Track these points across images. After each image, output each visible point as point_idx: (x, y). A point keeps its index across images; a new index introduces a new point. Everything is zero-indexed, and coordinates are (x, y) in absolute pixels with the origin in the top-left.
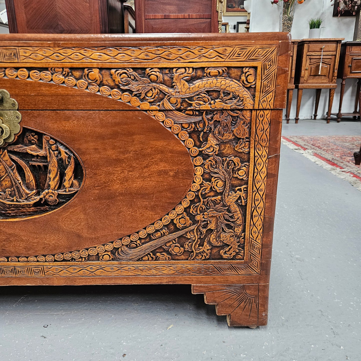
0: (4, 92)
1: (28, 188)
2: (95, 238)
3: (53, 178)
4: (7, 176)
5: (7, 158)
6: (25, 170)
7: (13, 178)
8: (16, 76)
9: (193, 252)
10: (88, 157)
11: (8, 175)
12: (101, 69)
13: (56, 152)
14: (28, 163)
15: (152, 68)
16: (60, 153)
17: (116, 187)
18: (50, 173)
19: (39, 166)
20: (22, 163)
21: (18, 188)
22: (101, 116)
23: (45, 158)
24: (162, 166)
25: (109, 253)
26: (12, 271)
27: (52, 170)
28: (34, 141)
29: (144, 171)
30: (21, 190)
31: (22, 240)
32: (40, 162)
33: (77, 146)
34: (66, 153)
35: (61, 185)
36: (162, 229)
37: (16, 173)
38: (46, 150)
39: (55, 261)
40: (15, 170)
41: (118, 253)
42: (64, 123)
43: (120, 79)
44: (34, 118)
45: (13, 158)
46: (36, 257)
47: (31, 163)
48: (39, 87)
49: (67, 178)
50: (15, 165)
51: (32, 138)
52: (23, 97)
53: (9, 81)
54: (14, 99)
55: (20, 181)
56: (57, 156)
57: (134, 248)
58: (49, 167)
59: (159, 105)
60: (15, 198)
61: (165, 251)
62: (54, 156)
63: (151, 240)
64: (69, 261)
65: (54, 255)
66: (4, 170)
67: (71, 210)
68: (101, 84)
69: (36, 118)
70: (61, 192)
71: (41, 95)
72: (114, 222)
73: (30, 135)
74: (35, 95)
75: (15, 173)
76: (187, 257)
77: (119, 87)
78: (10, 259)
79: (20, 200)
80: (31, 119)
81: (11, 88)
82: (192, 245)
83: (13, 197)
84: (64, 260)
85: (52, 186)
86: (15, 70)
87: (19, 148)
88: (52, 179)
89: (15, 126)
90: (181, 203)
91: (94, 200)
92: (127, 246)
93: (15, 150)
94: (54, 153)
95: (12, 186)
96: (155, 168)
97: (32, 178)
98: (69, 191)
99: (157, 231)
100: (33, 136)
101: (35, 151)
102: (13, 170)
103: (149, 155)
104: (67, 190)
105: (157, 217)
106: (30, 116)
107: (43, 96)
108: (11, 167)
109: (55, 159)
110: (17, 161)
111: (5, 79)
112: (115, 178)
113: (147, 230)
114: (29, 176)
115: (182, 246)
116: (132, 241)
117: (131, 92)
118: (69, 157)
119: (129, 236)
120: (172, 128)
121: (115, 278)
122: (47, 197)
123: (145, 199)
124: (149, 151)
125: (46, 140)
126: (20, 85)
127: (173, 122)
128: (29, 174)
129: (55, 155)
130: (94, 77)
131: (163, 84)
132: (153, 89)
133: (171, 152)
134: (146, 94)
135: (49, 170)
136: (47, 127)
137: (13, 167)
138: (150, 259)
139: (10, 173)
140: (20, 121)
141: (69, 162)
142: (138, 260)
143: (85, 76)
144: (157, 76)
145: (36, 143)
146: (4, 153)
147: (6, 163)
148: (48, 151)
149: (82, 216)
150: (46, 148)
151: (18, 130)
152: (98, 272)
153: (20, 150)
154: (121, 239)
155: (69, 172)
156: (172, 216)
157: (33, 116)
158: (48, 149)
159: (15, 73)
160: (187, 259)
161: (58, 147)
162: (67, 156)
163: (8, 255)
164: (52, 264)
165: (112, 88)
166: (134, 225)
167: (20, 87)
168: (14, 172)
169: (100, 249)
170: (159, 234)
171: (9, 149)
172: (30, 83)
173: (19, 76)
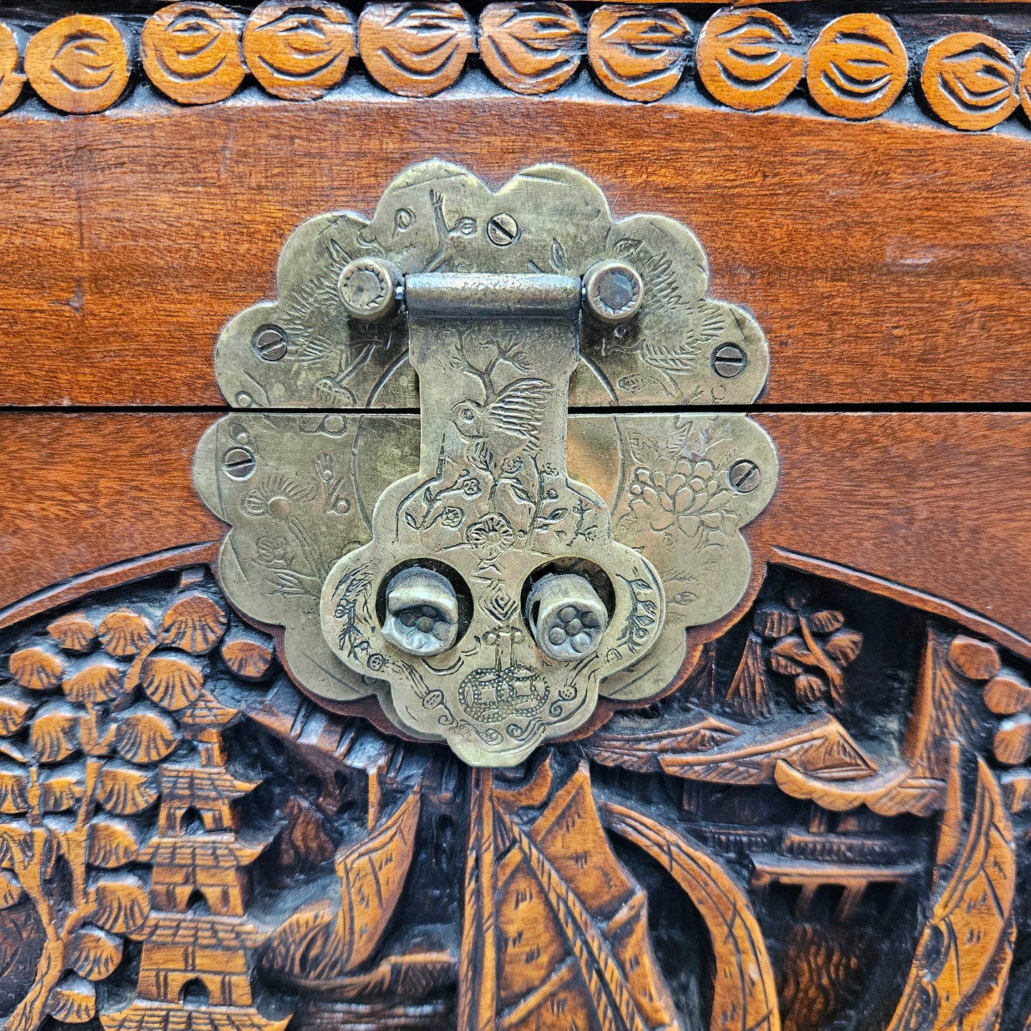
0: (663, 235)
3: (956, 999)
4: (565, 986)
5: (585, 831)
6: (717, 932)
7: (616, 1009)
8: (791, 86)
11: (575, 983)
13: (1023, 780)
14: (740, 863)
18: (935, 956)
19: (832, 892)
20: (707, 875)
23: (917, 827)
27: (963, 935)
28: (816, 682)
32: (848, 862)
37: (647, 960)
38: (940, 762)
40: (639, 944)
44: (891, 484)
45: (634, 837)
47: (766, 865)
48: (988, 187)
50: (640, 895)
51: (816, 656)
52: (823, 286)
53: (717, 136)
54: (743, 301)
58: (938, 910)
62: (1000, 811)
66: (545, 938)
69: (912, 475)
71: (997, 270)
73: (798, 632)
74: (941, 270)
75: (636, 962)
80: (863, 494)
81: (726, 200)
86: (787, 29)
87: (702, 747)
88: (946, 1012)
89: (712, 560)
93: (673, 764)
97: (768, 996)
100: (822, 636)
101: (837, 773)
102: (616, 939)
106: (856, 464)
107: (1016, 276)
108: (606, 913)
109: (1005, 844)
110: (664, 860)
111: (682, 114)
114: (747, 986)
125: (959, 676)
126: (816, 170)
128: (753, 972)
129: (1008, 806)
135: (936, 931)
136: (997, 561)
137: (623, 914)
139: (592, 960)
140: (757, 506)
145: (827, 697)
146: (563, 797)
147: (568, 880)
148: (956, 774)
150: (939, 743)
151: (728, 589)
153: (712, 766)
157: (879, 466)
158: (963, 752)
159: (782, 53)
167: (809, 188)
168: (628, 954)
171: (608, 758)
172: (917, 155)
173: (821, 89)
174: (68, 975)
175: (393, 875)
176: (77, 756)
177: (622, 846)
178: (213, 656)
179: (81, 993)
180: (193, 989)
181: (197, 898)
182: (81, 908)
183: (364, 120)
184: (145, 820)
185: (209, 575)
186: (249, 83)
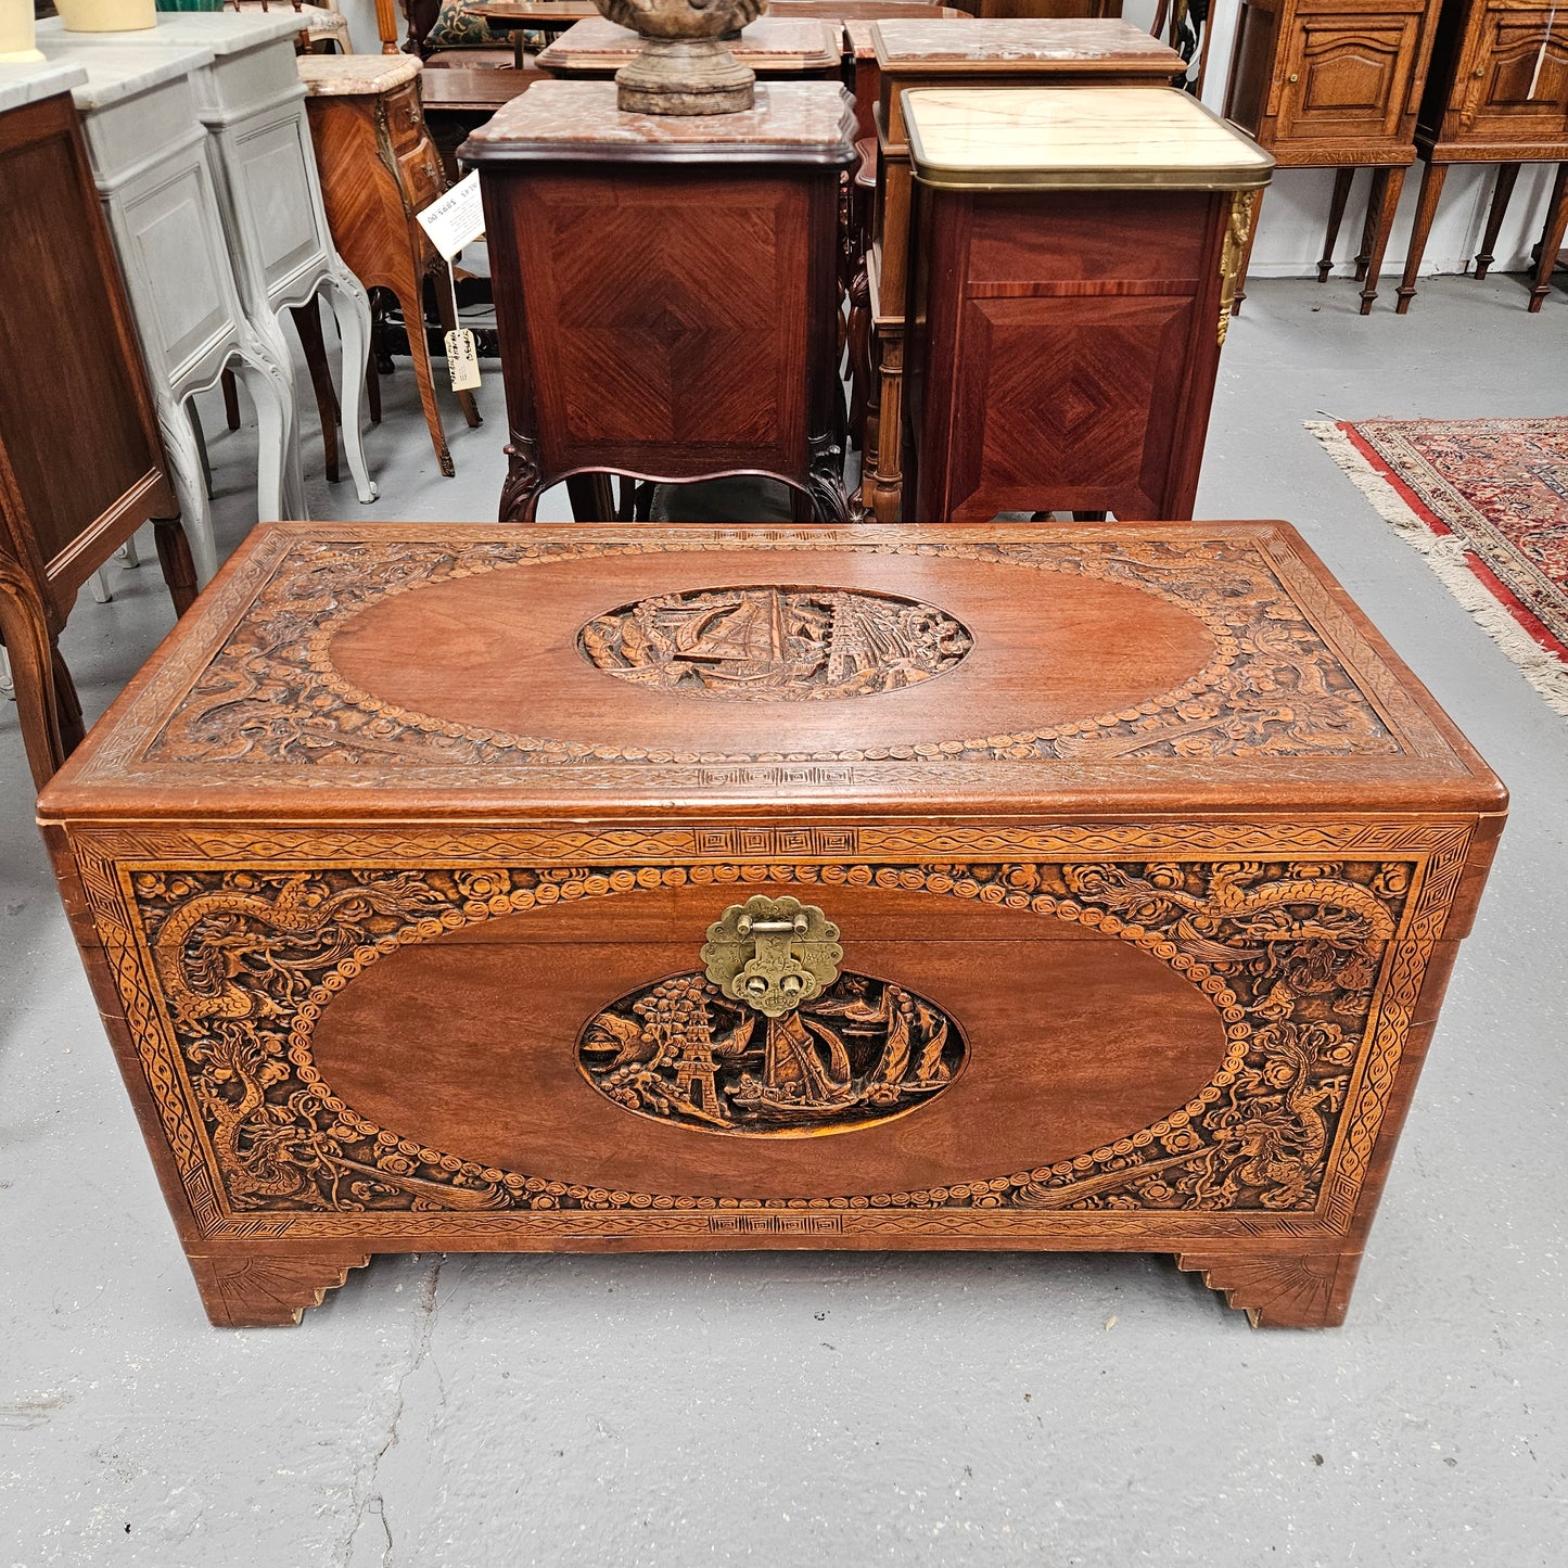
0: (813, 911)
1: (833, 1079)
2: (970, 1169)
3: (894, 1062)
5: (798, 1026)
6: (832, 1047)
7: (805, 1063)
8: (844, 880)
9: (1195, 1195)
10: (982, 1024)
11: (795, 1058)
12: (1039, 866)
13: (909, 1015)
14: (838, 1032)
15: (1160, 863)
16: (918, 1017)
17: (1039, 1078)
18: (889, 1053)
19: (865, 1038)
20: (827, 1033)
21: (812, 1080)
22: (1025, 951)
23: (884, 1025)
24: (1152, 1040)
25: (997, 1196)
26: (769, 1224)
27: (895, 1048)
29: (1108, 1048)
30: (821, 1085)
31: (803, 1171)
32: (869, 1032)
33: (959, 1005)
34: (932, 1017)
35: (910, 1073)
36: (1129, 1155)
37: (814, 1053)
38: (887, 1012)
39: (871, 1206)
40: (811, 1049)
41: (1019, 1196)
42: (937, 964)
43: (1082, 885)
44: (871, 955)
45: (810, 1026)
46: (829, 1199)
47: (846, 1032)
48: (892, 899)
49: (926, 1062)
50: (812, 1039)
52: (853, 918)
53: (826, 890)
54: (833, 921)
55: (821, 1068)
56: (911, 1022)
57: (1058, 1186)
58: (888, 1041)
59: (1166, 932)
60: (803, 1099)
61: (1127, 1192)
62: (903, 1022)
63: (1099, 1171)
64: (902, 1207)
65: (869, 1198)
66: (787, 1048)
67: (925, 1120)
68: (1037, 892)
70: (909, 1087)
71: (895, 915)
72: (1020, 1141)
73: (853, 983)
74: (882, 915)
75: (811, 1054)
76: (1178, 1204)
77: (1076, 898)
78: (768, 1202)
79: (815, 1102)
80: (864, 957)
82: (1196, 1183)
83: (798, 1096)
84: (891, 1206)
85: (890, 1078)
86: (843, 869)
87: (830, 1008)
88: (891, 1065)
89: (828, 972)
90: (1183, 1108)
91: (981, 1101)
92: (1041, 1183)
93: (819, 1011)
94: (905, 1018)
95: (801, 1076)
96: (1132, 1044)
97: (846, 1060)
98: (927, 1086)
99: (1116, 1158)
101: (861, 1014)
102: (806, 1049)
103: (1124, 1020)
104: (923, 1084)
105: (1124, 1132)
107: (900, 916)
108: (802, 1043)
109: (905, 1029)
110: (818, 1031)
111: (817, 886)
112: (1037, 1063)
113: (1095, 1156)
114: (840, 1058)
115: (1172, 1184)
116: (1053, 1175)
117: (1104, 907)
118: (938, 1025)
119: (1051, 1166)
120: (1189, 973)
121: (1002, 1240)
122: (877, 1097)
123: (1101, 1100)
124: (1125, 1012)
125: (891, 994)
126: (850, 896)
127: (1193, 960)
128: (840, 1053)
129: (906, 1021)
130: (1023, 881)
131: (1183, 890)
132: (1159, 903)
133: (1178, 1014)
134: (1139, 912)
135: (888, 1046)
136: (896, 970)
137: (807, 1043)
138: (1092, 1206)
139: (799, 1053)
140: (838, 961)
141: (935, 1034)
142: (1064, 1208)
143: (1001, 879)
144: (1172, 878)
145: (864, 997)
146: (792, 1018)
147: (793, 1036)
148: (891, 1014)
149: (949, 1130)
150: (887, 1007)
151: (832, 977)
152: (965, 1229)
153: (828, 1011)
154: (1030, 1172)
155: (933, 1051)
156: (1156, 1131)
158: (893, 1009)
159: (843, 874)
160: (1179, 1208)
161: (914, 1006)
162: (933, 1022)
163: (765, 1197)
164: (861, 1211)
165: (1060, 898)
166: (1068, 1146)
167: (849, 900)
168: (808, 1052)
169: (979, 1186)
170: (1122, 1163)
171: (803, 1010)
172: (875, 893)
173: (851, 880)
174: (665, 1056)
175: (748, 1035)
176: (670, 1010)
177: (807, 1029)
178: (704, 991)
179: (666, 1059)
180: (697, 1059)
181: (698, 1040)
182: (670, 1042)
183: (742, 887)
184: (685, 1024)
185: (703, 974)
186: (715, 881)
